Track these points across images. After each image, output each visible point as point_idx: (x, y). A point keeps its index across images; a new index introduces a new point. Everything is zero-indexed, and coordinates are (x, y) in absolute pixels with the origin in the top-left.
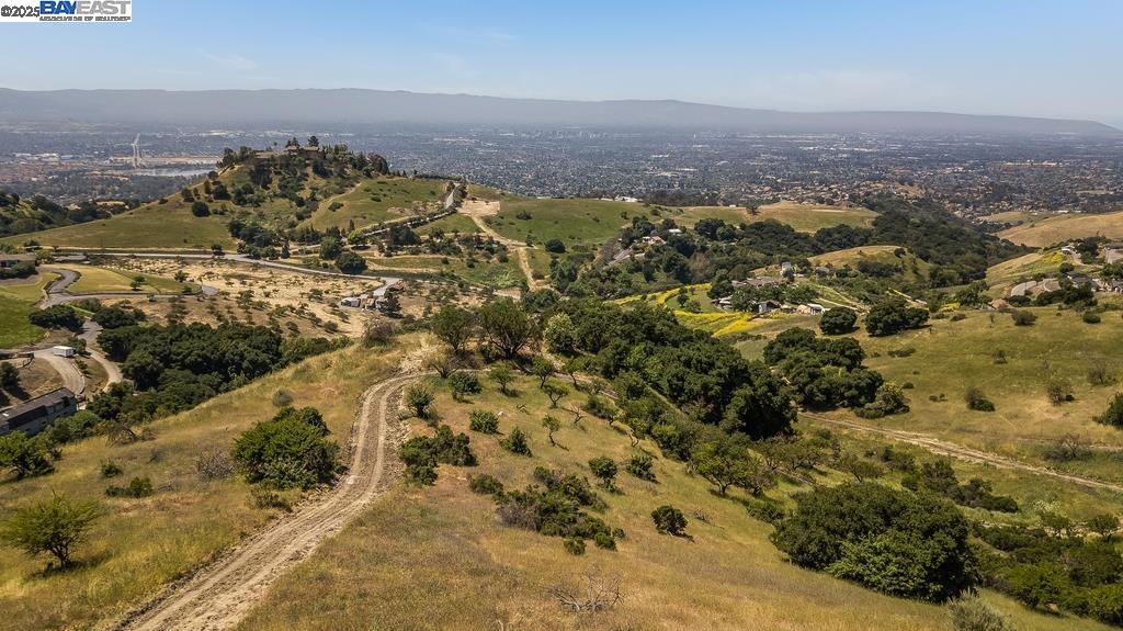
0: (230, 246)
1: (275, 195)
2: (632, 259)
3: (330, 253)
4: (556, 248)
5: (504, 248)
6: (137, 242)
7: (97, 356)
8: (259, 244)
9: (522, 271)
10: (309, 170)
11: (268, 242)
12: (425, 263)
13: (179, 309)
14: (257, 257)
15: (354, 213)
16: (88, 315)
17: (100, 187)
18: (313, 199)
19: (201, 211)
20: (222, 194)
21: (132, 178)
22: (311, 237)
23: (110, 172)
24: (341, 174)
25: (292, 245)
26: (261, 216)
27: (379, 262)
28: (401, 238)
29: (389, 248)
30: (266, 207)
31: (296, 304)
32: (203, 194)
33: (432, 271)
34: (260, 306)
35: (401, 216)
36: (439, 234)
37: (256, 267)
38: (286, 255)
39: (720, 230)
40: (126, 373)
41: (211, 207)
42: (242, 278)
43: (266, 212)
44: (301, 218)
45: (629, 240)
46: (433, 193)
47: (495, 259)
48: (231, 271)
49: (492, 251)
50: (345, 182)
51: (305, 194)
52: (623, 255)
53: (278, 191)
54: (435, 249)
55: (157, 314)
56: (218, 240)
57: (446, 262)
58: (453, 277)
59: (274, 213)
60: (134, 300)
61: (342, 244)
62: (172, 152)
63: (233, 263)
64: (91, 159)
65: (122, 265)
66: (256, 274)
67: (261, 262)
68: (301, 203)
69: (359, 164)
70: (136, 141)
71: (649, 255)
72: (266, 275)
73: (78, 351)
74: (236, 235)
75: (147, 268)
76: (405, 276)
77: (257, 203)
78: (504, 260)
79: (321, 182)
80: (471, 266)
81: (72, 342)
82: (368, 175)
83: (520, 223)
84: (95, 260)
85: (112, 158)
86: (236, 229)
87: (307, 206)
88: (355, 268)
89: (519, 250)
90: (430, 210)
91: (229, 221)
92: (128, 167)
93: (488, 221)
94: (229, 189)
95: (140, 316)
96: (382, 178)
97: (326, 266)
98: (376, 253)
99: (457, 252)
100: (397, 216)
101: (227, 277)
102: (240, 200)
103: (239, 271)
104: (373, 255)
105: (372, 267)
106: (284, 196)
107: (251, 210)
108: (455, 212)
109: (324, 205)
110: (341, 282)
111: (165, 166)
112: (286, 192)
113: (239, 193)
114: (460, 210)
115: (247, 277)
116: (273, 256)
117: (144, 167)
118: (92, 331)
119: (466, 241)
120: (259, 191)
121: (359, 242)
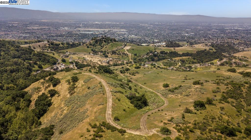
0: (91, 53)
1: (98, 45)
2: (147, 57)
3: (104, 55)
4: (136, 55)
5: (128, 55)
6: (79, 51)
7: (75, 66)
8: (95, 53)
9: (129, 58)
10: (103, 41)
11: (96, 52)
12: (116, 56)
13: (83, 62)
14: (94, 54)
15: (109, 48)
16: (74, 62)
17: (74, 35)
18: (103, 46)
19: (88, 47)
20: (91, 45)
21: (80, 33)
22: (102, 52)
23: (76, 32)
24: (108, 42)
25: (99, 53)
26: (96, 48)
27: (110, 56)
28: (114, 53)
29: (112, 54)
30: (97, 47)
31: (96, 62)
32: (88, 44)
33: (117, 57)
34: (92, 62)
35: (115, 49)
36: (119, 52)
37: (94, 56)
38: (98, 54)
39: (164, 53)
40: (77, 68)
41: (89, 47)
42: (92, 57)
43: (97, 48)
44: (101, 49)
45: (147, 54)
46: (121, 45)
47: (126, 56)
48: (91, 56)
49: (126, 55)
50: (108, 43)
51: (102, 45)
52: (145, 56)
53: (99, 44)
54: (118, 54)
55: (80, 62)
56: (90, 52)
57: (119, 56)
58: (119, 59)
59: (98, 48)
60: (78, 60)
61: (106, 53)
62: (88, 27)
63: (91, 55)
64: (73, 29)
65: (77, 55)
66: (94, 57)
67: (95, 55)
68: (101, 46)
69: (111, 40)
70: (81, 24)
71: (149, 57)
72: (95, 57)
73: (73, 66)
74: (92, 51)
75: (80, 55)
76: (113, 58)
77: (96, 46)
78: (127, 56)
79: (105, 43)
80: (122, 57)
81: (73, 65)
82: (112, 42)
83: (132, 51)
84: (74, 54)
85: (77, 29)
86: (92, 50)
87: (102, 47)
88: (107, 57)
89: (130, 55)
90: (120, 48)
91: (91, 49)
92: (79, 31)
93: (127, 50)
94: (92, 44)
95: (79, 62)
96: (114, 43)
97: (103, 56)
98: (110, 55)
99: (121, 55)
100: (114, 49)
101: (90, 57)
102: (93, 46)
103: (92, 56)
104: (109, 55)
105: (109, 57)
106: (99, 45)
107: (95, 47)
108: (123, 48)
109: (105, 47)
110: (104, 59)
111: (86, 31)
112: (100, 45)
113: (93, 45)
114: (124, 48)
115: (93, 57)
116: (96, 54)
117: (82, 31)
118: (74, 64)
119: (123, 53)
120: (96, 44)
121: (108, 53)
